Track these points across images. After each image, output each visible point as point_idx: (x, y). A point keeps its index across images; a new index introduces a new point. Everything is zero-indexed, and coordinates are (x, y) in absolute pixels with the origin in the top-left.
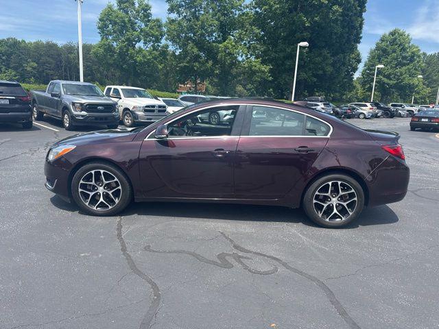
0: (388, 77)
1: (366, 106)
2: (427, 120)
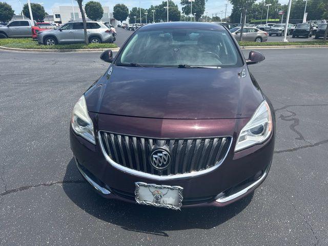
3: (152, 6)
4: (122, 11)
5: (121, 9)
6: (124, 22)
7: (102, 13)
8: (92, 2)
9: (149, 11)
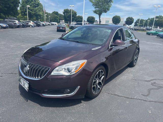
0: (32, 10)
1: (31, 22)
2: (62, 28)
3: (149, 18)
4: (130, 20)
5: (130, 19)
6: (130, 26)
7: (120, 21)
8: (116, 16)
9: (147, 21)
